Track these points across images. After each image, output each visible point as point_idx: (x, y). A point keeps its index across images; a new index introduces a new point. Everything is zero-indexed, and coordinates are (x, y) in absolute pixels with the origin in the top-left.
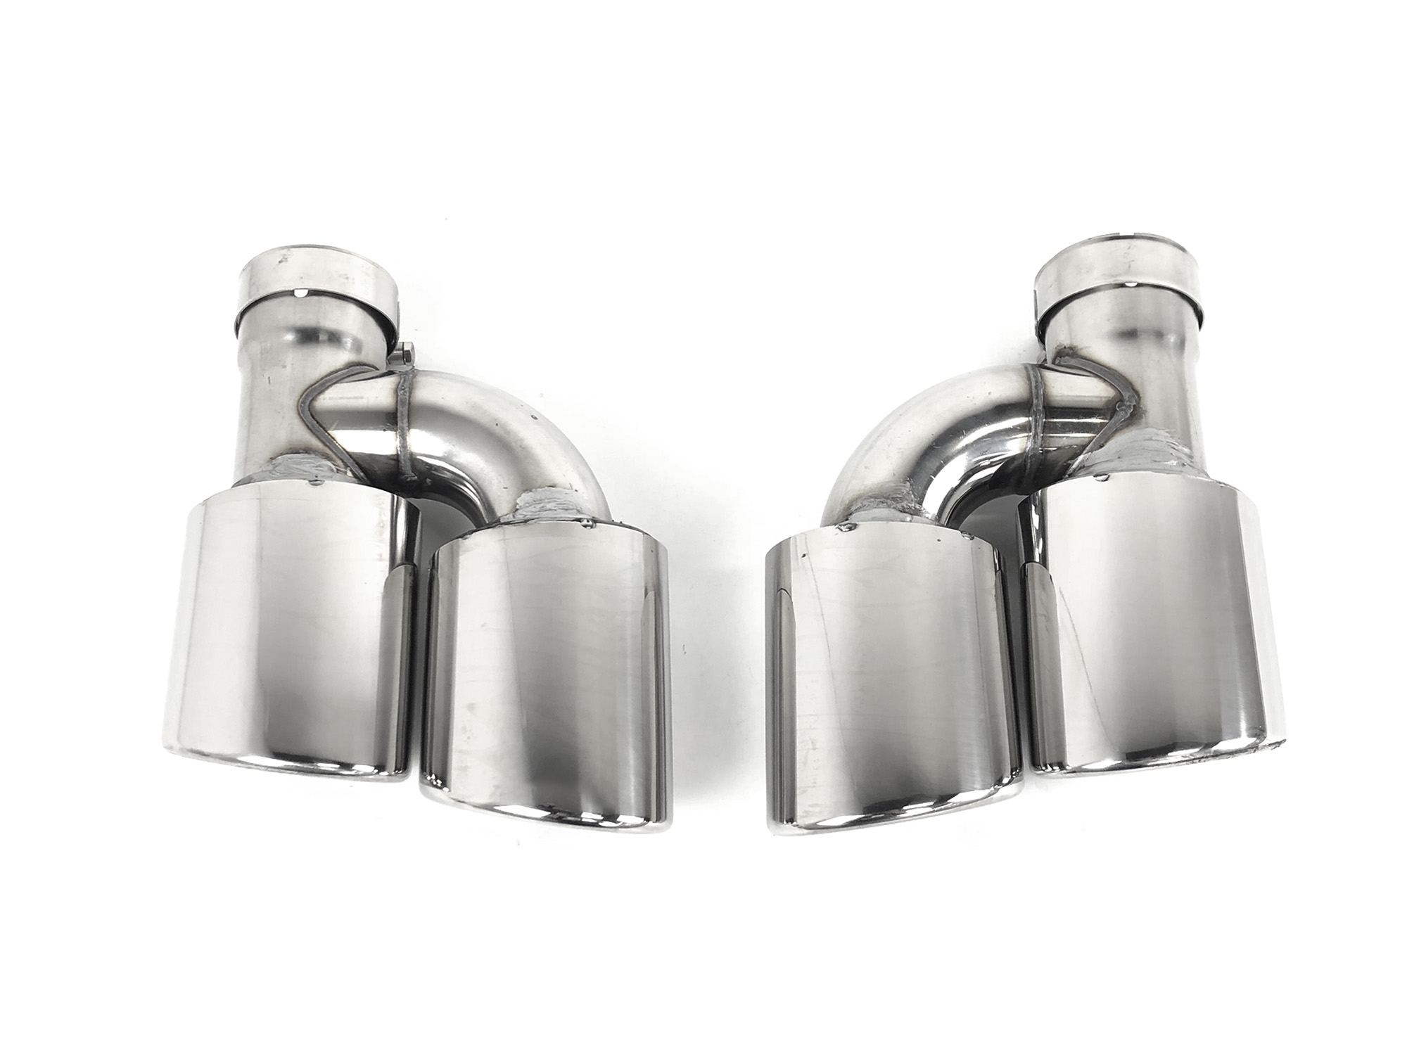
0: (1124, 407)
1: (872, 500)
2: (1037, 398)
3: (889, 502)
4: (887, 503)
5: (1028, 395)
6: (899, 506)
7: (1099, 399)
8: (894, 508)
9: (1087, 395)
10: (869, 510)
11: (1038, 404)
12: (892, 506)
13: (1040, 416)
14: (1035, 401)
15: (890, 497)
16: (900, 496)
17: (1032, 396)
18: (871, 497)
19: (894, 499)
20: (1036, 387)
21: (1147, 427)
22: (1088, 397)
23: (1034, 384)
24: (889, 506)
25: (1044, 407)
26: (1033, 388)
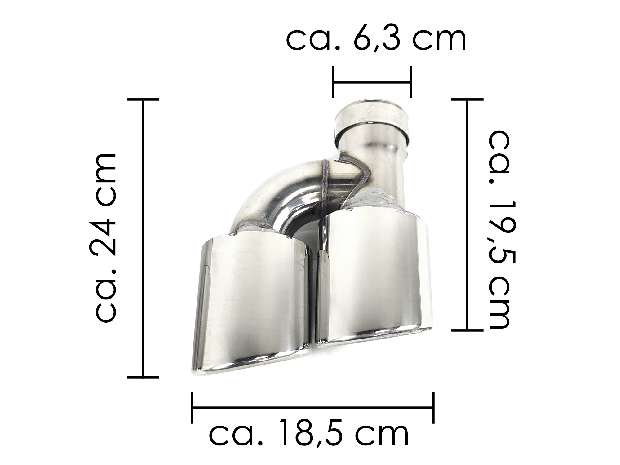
0: (363, 178)
1: (248, 222)
2: (325, 175)
3: (255, 223)
4: (254, 223)
5: (321, 174)
6: (259, 224)
7: (353, 175)
8: (257, 225)
9: (347, 173)
10: (246, 226)
11: (325, 177)
12: (256, 225)
13: (326, 183)
14: (324, 176)
15: (256, 220)
16: (261, 220)
17: (322, 174)
18: (247, 221)
19: (257, 222)
20: (325, 170)
21: (373, 187)
22: (348, 174)
23: (324, 169)
24: (255, 225)
25: (328, 179)
26: (324, 170)
